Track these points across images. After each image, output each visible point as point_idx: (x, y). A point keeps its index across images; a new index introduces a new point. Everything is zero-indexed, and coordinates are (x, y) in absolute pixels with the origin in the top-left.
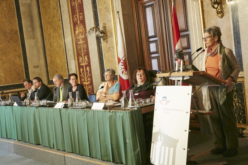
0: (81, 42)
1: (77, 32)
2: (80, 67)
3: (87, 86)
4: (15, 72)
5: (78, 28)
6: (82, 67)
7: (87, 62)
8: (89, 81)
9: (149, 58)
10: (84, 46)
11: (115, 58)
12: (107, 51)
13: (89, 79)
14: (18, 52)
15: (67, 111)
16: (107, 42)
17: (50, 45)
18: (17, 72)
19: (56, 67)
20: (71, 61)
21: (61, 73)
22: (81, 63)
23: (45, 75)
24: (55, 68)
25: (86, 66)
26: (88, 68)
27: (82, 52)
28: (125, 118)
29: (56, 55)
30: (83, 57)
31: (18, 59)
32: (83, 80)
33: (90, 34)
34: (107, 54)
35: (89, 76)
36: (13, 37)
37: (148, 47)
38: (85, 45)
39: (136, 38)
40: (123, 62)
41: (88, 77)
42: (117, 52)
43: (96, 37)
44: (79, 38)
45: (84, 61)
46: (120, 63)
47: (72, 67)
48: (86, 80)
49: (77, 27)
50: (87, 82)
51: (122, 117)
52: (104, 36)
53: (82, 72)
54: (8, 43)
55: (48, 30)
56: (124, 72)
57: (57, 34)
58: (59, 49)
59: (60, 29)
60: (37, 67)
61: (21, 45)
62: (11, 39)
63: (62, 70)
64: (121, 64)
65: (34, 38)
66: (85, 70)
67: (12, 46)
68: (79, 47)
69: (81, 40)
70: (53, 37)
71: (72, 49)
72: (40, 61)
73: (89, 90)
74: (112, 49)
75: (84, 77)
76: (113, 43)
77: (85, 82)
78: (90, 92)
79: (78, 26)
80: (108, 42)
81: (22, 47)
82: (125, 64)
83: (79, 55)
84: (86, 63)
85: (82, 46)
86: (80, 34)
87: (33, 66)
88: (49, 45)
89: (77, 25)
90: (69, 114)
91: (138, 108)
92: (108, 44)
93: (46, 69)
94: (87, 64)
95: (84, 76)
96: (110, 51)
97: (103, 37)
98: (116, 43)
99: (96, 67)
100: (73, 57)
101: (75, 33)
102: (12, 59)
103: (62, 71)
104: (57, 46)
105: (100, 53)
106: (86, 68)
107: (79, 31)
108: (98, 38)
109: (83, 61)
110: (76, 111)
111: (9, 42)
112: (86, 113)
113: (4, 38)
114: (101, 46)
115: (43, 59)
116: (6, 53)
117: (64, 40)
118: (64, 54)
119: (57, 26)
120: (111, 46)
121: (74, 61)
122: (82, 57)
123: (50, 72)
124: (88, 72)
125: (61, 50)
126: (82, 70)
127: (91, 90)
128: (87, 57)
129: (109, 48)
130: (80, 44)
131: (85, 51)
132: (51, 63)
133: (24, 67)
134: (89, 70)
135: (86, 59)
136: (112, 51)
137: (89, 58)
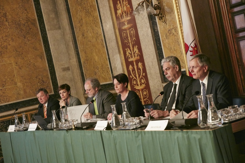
0: (126, 26)
1: (119, 12)
2: (128, 63)
3: (141, 92)
4: (38, 79)
5: (121, 5)
6: (132, 63)
7: (137, 56)
8: (143, 84)
9: (235, 40)
10: (132, 32)
11: (179, 45)
12: (166, 36)
13: (143, 81)
14: (38, 50)
15: (111, 134)
16: (165, 22)
17: (83, 35)
18: (39, 79)
19: (94, 68)
20: (115, 57)
21: (102, 75)
22: (129, 58)
23: (80, 81)
24: (92, 68)
25: (137, 61)
26: (140, 64)
27: (130, 41)
28: (204, 141)
29: (92, 49)
30: (131, 48)
31: (40, 60)
32: (135, 83)
33: (139, 13)
34: (167, 41)
35: (143, 76)
36: (30, 29)
37: (231, 22)
38: (132, 30)
39: (210, 10)
40: (192, 49)
41: (142, 78)
42: (183, 36)
43: (148, 15)
44: (123, 20)
45: (134, 53)
47: (116, 65)
48: (139, 83)
49: (119, 5)
50: (141, 85)
51: (200, 140)
52: (160, 12)
53: (133, 71)
55: (79, 14)
57: (91, 19)
58: (96, 40)
59: (95, 10)
60: (68, 69)
61: (42, 41)
62: (28, 32)
63: (103, 71)
65: (59, 28)
66: (135, 67)
67: (30, 42)
68: (125, 35)
69: (126, 23)
70: (86, 24)
71: (114, 37)
72: (71, 61)
73: (145, 98)
74: (173, 31)
75: (135, 78)
76: (175, 22)
77: (138, 85)
78: (147, 100)
79: (120, 2)
80: (167, 22)
81: (44, 43)
83: (125, 46)
84: (136, 57)
85: (128, 31)
86: (124, 14)
87: (61, 68)
88: (81, 36)
89: (118, 2)
90: (115, 139)
91: (224, 124)
92: (167, 25)
93: (80, 71)
94: (139, 57)
96: (172, 34)
97: (158, 15)
98: (180, 22)
99: (152, 62)
100: (117, 51)
101: (116, 13)
102: (31, 61)
103: (103, 73)
104: (93, 37)
105: (156, 39)
106: (137, 65)
107: (122, 10)
108: (151, 18)
109: (132, 54)
110: (125, 134)
111: (25, 38)
112: (140, 135)
113: (18, 33)
114: (157, 29)
115: (75, 56)
116: (22, 54)
117: (102, 26)
118: (104, 47)
119: (90, 6)
120: (172, 27)
121: (118, 55)
123: (85, 75)
124: (140, 70)
125: (99, 41)
126: (132, 67)
127: (147, 96)
128: (137, 47)
129: (169, 31)
130: (126, 30)
131: (133, 39)
132: (86, 62)
133: (49, 71)
134: (142, 68)
135: (136, 51)
136: (174, 35)
137: (140, 49)
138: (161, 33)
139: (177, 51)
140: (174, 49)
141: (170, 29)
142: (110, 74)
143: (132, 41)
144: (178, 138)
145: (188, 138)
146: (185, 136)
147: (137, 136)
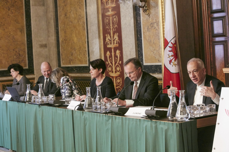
0: (110, 13)
2: (106, 49)
3: (114, 79)
4: (15, 52)
6: (110, 49)
7: (117, 43)
8: (118, 71)
9: (211, 43)
10: (115, 19)
11: (159, 39)
12: (148, 29)
13: (118, 69)
14: (20, 23)
15: (83, 115)
16: (149, 15)
17: (66, 15)
18: (16, 52)
19: (71, 48)
20: (94, 41)
22: (108, 44)
23: (55, 59)
24: (69, 49)
25: (115, 49)
26: (118, 52)
27: (111, 28)
28: (170, 133)
29: (72, 30)
30: (112, 35)
31: (19, 33)
32: (110, 69)
33: (125, 2)
34: (148, 33)
35: (119, 64)
36: (16, 2)
37: (210, 25)
38: (115, 17)
40: (171, 45)
41: (117, 66)
42: (164, 31)
43: (133, 6)
44: (108, 6)
45: (114, 40)
46: (168, 47)
47: (94, 49)
48: (114, 70)
50: (116, 72)
51: (166, 131)
52: (145, 5)
53: (110, 58)
54: (7, 10)
56: (173, 61)
58: (78, 22)
60: (45, 46)
61: (24, 15)
62: (13, 5)
63: (80, 53)
64: (168, 49)
65: (44, 5)
66: (113, 54)
67: (13, 14)
68: (107, 21)
69: (110, 10)
70: (71, 5)
71: (96, 22)
72: (50, 38)
73: (118, 86)
74: (155, 25)
75: (111, 65)
76: (157, 17)
77: (113, 72)
78: (119, 88)
80: (151, 15)
81: (26, 17)
82: (174, 49)
83: (106, 32)
84: (115, 44)
85: (111, 18)
86: (110, 1)
87: (39, 44)
88: (63, 16)
90: (85, 120)
92: (150, 18)
93: (57, 50)
94: (118, 45)
95: (112, 63)
96: (154, 28)
97: (143, 7)
98: (163, 17)
99: (130, 52)
100: (97, 35)
102: (11, 33)
103: (79, 55)
104: (75, 18)
105: (137, 30)
106: (115, 52)
108: (136, 9)
109: (111, 41)
110: (96, 117)
111: (9, 10)
112: (110, 120)
113: (4, 4)
114: (140, 21)
115: (54, 34)
116: (4, 25)
117: (86, 9)
118: (84, 29)
120: (154, 21)
121: (98, 39)
122: (110, 34)
123: (62, 54)
124: (117, 58)
125: (81, 23)
126: (110, 54)
127: (120, 85)
128: (118, 35)
129: (151, 24)
130: (109, 16)
131: (115, 27)
132: (64, 42)
133: (26, 45)
134: (120, 56)
135: (116, 39)
136: (155, 29)
137: (120, 37)
138: (143, 25)
139: (157, 44)
140: (154, 42)
141: (152, 22)
142: (86, 57)
143: (113, 28)
144: (146, 126)
145: (156, 128)
146: (154, 125)
147: (107, 120)
